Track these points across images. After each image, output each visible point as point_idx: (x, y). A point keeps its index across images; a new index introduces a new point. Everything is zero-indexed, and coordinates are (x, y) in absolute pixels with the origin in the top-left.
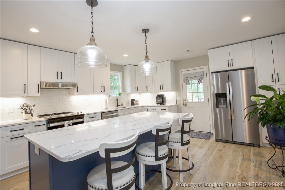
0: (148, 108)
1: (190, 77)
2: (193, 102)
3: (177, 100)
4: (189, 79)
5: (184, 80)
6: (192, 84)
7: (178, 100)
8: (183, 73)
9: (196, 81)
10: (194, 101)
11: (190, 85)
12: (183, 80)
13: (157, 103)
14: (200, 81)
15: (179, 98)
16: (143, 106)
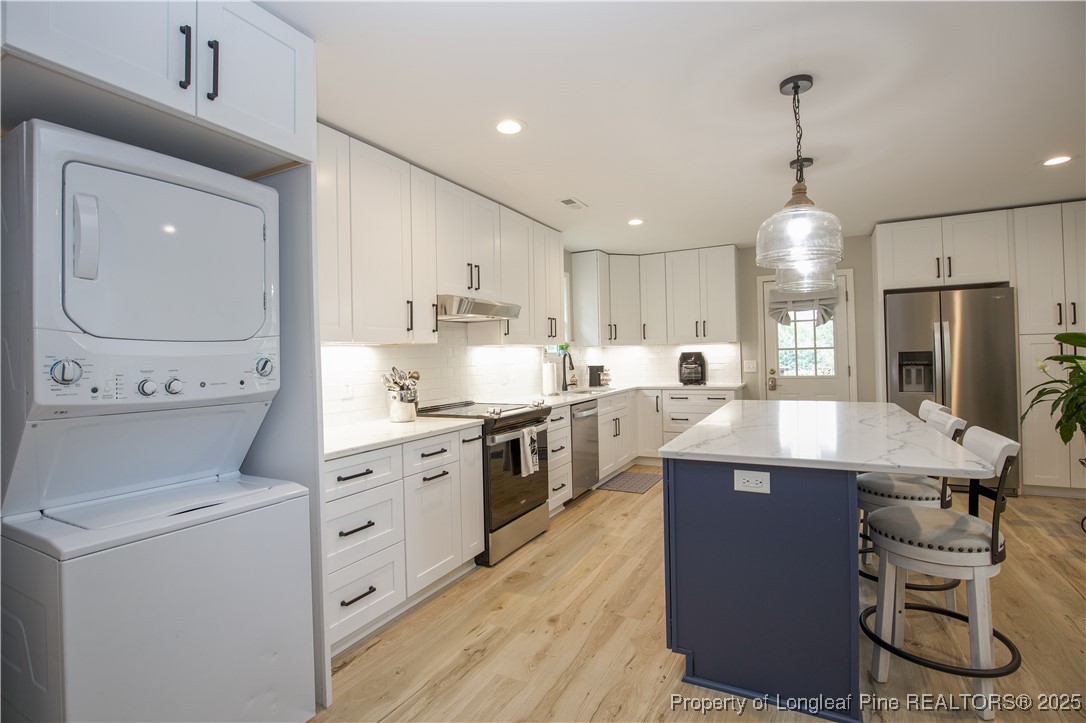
0: (658, 393)
1: (793, 302)
2: (797, 378)
3: (745, 371)
4: (790, 305)
5: (771, 310)
6: (795, 321)
7: (749, 371)
8: (768, 287)
9: (809, 314)
10: (802, 372)
11: (789, 325)
12: (767, 310)
13: (681, 381)
14: (826, 313)
15: (749, 366)
16: (638, 390)
